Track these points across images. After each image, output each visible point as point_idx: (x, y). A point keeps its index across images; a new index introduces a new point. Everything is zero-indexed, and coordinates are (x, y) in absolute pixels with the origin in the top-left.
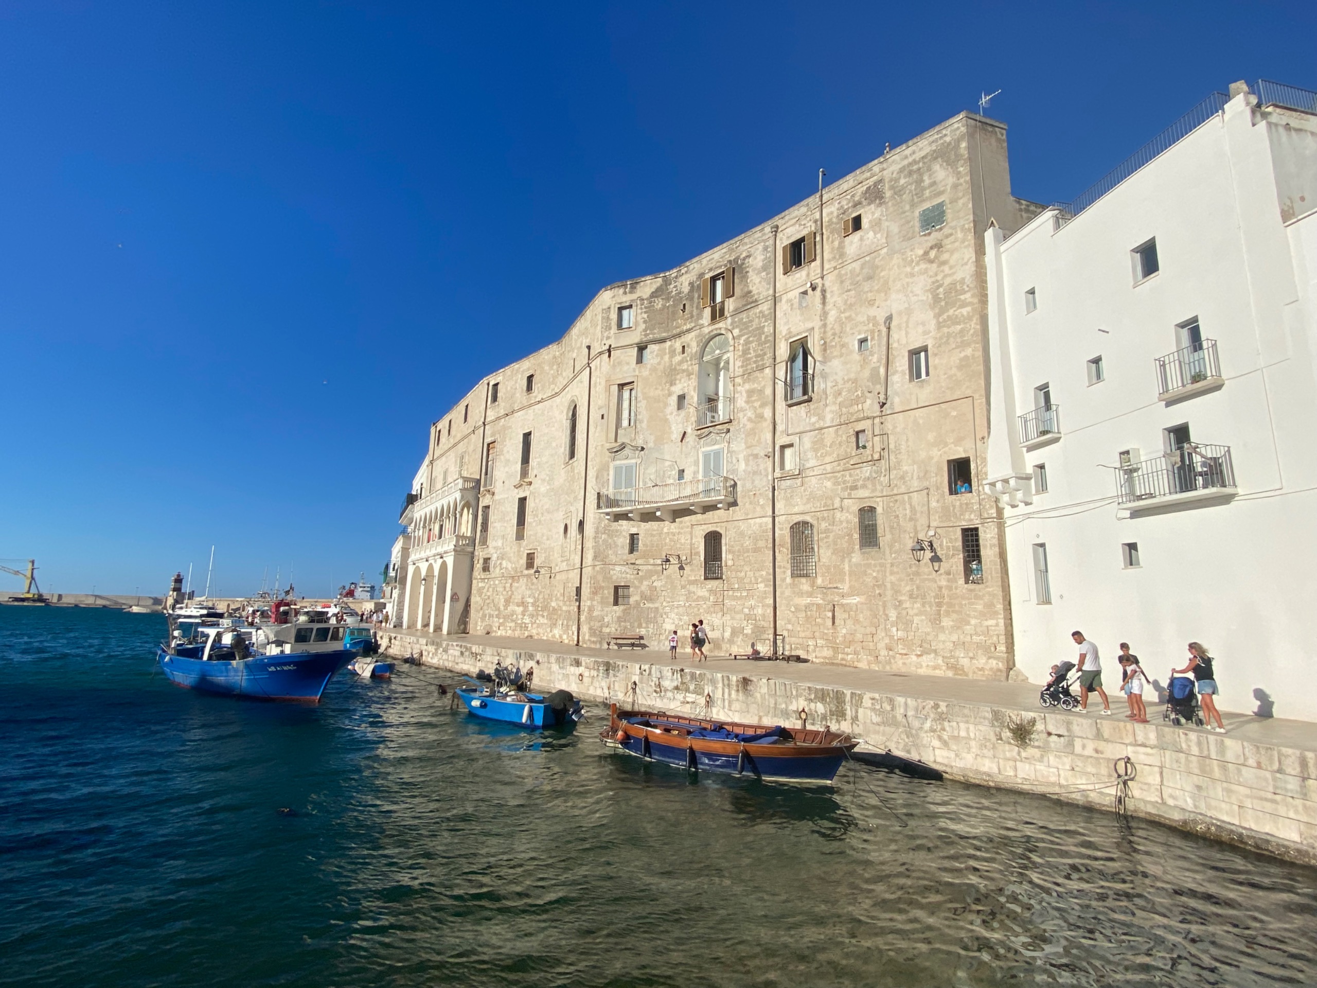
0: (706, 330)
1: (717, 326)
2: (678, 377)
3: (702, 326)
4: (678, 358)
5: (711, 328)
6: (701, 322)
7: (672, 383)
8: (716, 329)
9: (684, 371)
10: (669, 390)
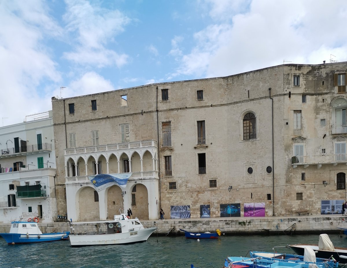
0: (336, 95)
1: (341, 95)
2: (321, 111)
3: (334, 93)
4: (320, 104)
5: (338, 95)
6: (333, 91)
7: (317, 113)
8: (342, 96)
9: (324, 110)
10: (316, 116)
